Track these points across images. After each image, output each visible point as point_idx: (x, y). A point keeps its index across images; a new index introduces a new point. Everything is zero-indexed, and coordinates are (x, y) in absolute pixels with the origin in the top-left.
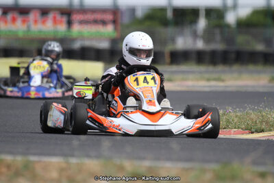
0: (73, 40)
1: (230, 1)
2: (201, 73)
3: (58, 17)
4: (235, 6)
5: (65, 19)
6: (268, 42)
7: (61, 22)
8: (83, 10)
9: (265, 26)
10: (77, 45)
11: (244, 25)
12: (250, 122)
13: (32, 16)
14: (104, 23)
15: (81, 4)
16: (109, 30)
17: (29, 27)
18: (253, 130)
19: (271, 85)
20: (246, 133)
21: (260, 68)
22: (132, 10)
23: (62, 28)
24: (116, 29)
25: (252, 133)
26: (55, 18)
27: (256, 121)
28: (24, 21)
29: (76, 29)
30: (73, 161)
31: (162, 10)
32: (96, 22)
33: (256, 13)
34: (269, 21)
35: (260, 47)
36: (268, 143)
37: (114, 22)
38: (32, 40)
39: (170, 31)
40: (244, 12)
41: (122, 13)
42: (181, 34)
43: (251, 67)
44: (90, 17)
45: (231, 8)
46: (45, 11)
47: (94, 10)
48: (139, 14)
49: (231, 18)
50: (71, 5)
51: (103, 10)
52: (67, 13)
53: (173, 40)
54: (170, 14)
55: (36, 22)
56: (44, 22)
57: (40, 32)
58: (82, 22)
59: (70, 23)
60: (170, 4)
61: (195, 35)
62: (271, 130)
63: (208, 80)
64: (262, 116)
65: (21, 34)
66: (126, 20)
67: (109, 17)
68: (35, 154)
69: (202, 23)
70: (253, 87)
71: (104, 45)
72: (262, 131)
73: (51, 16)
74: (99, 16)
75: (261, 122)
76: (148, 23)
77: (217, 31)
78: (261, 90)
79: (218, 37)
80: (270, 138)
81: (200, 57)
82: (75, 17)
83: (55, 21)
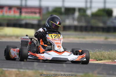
0: (22, 20)
1: (89, 5)
2: (76, 35)
3: (16, 10)
4: (91, 7)
5: (18, 11)
7: (17, 12)
8: (26, 7)
9: (103, 16)
10: (23, 22)
11: (94, 15)
12: (96, 56)
14: (35, 13)
15: (26, 5)
16: (37, 16)
17: (3, 14)
18: (98, 59)
19: (105, 41)
20: (95, 61)
22: (47, 8)
23: (17, 15)
24: (40, 16)
25: (97, 61)
27: (99, 56)
28: (1, 12)
29: (24, 15)
30: (22, 70)
32: (32, 12)
35: (101, 25)
36: (104, 65)
37: (40, 13)
38: (5, 20)
39: (63, 17)
40: (94, 10)
41: (43, 9)
43: (97, 33)
44: (29, 10)
45: (89, 8)
46: (10, 7)
48: (50, 10)
49: (89, 12)
50: (21, 5)
52: (20, 9)
53: (64, 21)
54: (63, 10)
55: (6, 12)
56: (10, 12)
57: (8, 16)
58: (26, 13)
59: (21, 13)
60: (63, 6)
61: (74, 19)
62: (105, 60)
63: (79, 38)
64: (102, 54)
66: (44, 12)
67: (37, 11)
68: (5, 68)
69: (77, 14)
71: (35, 22)
72: (101, 60)
73: (13, 9)
74: (33, 10)
75: (101, 56)
80: (105, 63)
81: (76, 28)
82: (23, 10)
83: (14, 12)
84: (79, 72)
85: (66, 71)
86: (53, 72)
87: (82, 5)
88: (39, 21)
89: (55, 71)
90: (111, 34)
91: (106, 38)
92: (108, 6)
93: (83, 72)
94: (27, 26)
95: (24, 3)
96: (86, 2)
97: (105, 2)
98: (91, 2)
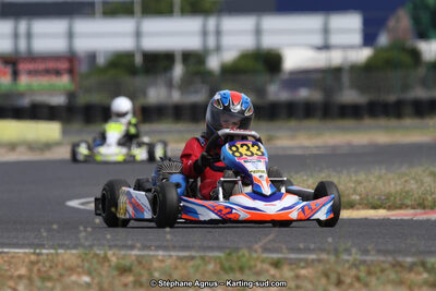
0: (21, 95)
1: (211, 42)
2: (180, 132)
4: (218, 49)
5: (9, 69)
6: (260, 92)
7: (5, 74)
8: (32, 57)
9: (254, 72)
10: (26, 102)
11: (229, 71)
14: (58, 73)
15: (29, 51)
16: (64, 81)
22: (92, 57)
23: (6, 81)
24: (73, 80)
29: (24, 81)
31: (129, 55)
32: (47, 72)
34: (260, 66)
37: (71, 72)
39: (139, 81)
40: (229, 56)
41: (80, 59)
42: (154, 84)
44: (41, 66)
45: (213, 50)
48: (101, 61)
49: (214, 63)
50: (16, 50)
51: (56, 58)
52: (12, 62)
53: (145, 94)
54: (138, 60)
58: (31, 73)
59: (15, 74)
60: (138, 47)
61: (170, 85)
66: (83, 68)
67: (64, 65)
69: (178, 70)
71: (59, 100)
74: (51, 65)
76: (112, 72)
81: (178, 113)
82: (22, 67)
84: (211, 248)
85: (174, 248)
86: (135, 252)
87: (193, 43)
88: (71, 95)
89: (140, 249)
91: (270, 138)
92: (269, 42)
93: (220, 248)
94: (36, 112)
95: (23, 45)
96: (205, 33)
97: (258, 32)
98: (218, 33)
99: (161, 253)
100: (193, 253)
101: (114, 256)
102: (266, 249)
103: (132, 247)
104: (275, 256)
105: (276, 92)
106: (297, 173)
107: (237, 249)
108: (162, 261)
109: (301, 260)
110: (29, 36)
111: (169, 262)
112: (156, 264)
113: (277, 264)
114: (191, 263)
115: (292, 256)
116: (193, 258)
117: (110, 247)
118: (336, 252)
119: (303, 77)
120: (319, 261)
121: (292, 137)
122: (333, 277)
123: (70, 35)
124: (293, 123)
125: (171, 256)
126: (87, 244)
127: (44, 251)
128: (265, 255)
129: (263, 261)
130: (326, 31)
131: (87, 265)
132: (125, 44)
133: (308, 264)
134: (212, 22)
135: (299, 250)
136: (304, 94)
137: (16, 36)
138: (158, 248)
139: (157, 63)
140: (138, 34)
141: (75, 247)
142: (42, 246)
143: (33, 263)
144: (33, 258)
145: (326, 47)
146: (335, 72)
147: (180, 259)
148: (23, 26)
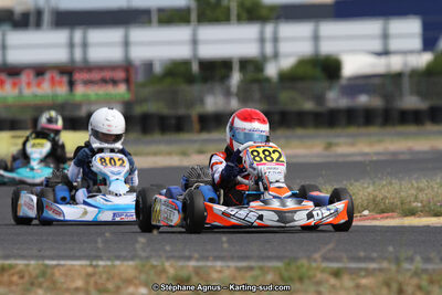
0: (78, 106)
1: (269, 49)
3: (57, 77)
4: (276, 56)
5: (65, 79)
7: (60, 83)
8: (88, 67)
9: (314, 79)
11: (288, 78)
13: (24, 78)
14: (115, 82)
15: (85, 60)
16: (122, 89)
17: (20, 92)
19: (327, 153)
21: (311, 131)
22: (149, 65)
23: (62, 91)
24: (129, 89)
26: (52, 79)
28: (15, 84)
29: (80, 90)
31: (186, 63)
32: (104, 81)
33: (302, 63)
34: (318, 72)
35: (309, 106)
37: (127, 81)
38: (25, 107)
39: (196, 89)
40: (287, 63)
41: (136, 68)
42: (211, 92)
43: (299, 131)
45: (271, 57)
46: (40, 71)
47: (101, 68)
48: (158, 69)
49: (271, 70)
50: (72, 60)
51: (112, 67)
52: (68, 72)
53: (202, 102)
54: (195, 68)
55: (29, 84)
56: (39, 85)
57: (35, 96)
58: (88, 83)
59: (71, 84)
60: (195, 55)
61: (228, 93)
65: (10, 101)
66: (140, 77)
67: (120, 75)
69: (236, 78)
70: (305, 156)
73: (48, 76)
74: (108, 75)
76: (169, 80)
77: (255, 87)
78: (315, 160)
79: (257, 95)
82: (78, 76)
83: (53, 82)
84: (269, 258)
85: (232, 258)
86: (193, 263)
87: (250, 50)
89: (198, 260)
90: (338, 131)
91: (329, 146)
92: (327, 48)
93: (278, 258)
95: (78, 55)
96: (262, 40)
97: (316, 38)
98: (276, 40)
99: (219, 264)
100: (253, 264)
101: (171, 268)
102: (325, 259)
103: (189, 258)
104: (335, 265)
105: (335, 99)
106: (357, 180)
107: (296, 259)
108: (220, 272)
109: (361, 269)
110: (85, 45)
111: (227, 273)
112: (215, 275)
113: (337, 274)
114: (249, 274)
115: (353, 265)
116: (251, 268)
117: (168, 258)
118: (397, 261)
119: (363, 83)
120: (381, 270)
121: (353, 145)
122: (395, 286)
123: (126, 44)
124: (352, 130)
125: (229, 267)
126: (144, 254)
127: (101, 263)
128: (324, 265)
129: (323, 271)
130: (385, 36)
131: (143, 277)
132: (182, 52)
133: (369, 273)
134: (269, 29)
135: (359, 260)
136: (363, 100)
137: (71, 45)
138: (216, 258)
139: (215, 71)
140: (195, 42)
141: (132, 258)
142: (100, 258)
143: (89, 275)
144: (90, 270)
145: (386, 53)
146: (395, 78)
147: (239, 269)
148: (78, 35)
